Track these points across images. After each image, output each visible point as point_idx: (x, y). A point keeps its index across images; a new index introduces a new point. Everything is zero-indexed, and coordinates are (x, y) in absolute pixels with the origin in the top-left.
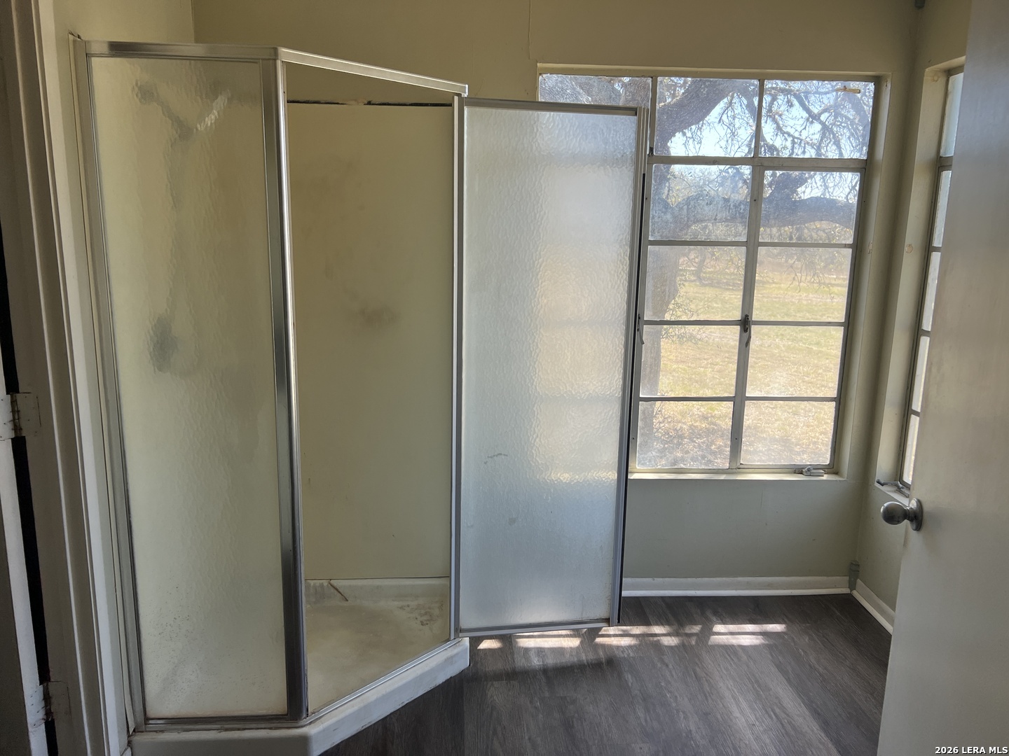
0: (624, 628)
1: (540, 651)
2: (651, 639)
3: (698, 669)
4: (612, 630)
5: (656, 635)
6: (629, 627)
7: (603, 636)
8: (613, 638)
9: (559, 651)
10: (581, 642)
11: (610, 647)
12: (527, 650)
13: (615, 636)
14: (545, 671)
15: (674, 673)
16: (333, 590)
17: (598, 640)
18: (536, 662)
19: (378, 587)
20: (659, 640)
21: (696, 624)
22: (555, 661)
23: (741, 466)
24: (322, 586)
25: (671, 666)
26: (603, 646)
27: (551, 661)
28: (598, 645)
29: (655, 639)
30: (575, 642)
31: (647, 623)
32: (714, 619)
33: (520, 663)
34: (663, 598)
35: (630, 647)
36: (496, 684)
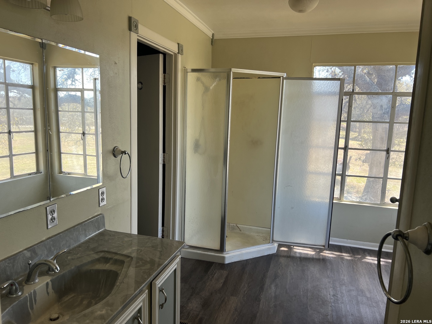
0: (332, 252)
1: (300, 253)
2: (341, 256)
3: (354, 266)
4: (327, 252)
5: (343, 256)
6: (334, 252)
7: (323, 253)
8: (327, 254)
9: (307, 254)
10: (315, 253)
11: (325, 256)
12: (296, 252)
13: (327, 253)
14: (300, 258)
15: (345, 266)
16: (237, 227)
17: (321, 254)
18: (298, 255)
19: (251, 228)
20: (343, 257)
21: (360, 255)
22: (304, 256)
23: (385, 203)
24: (234, 225)
25: (345, 264)
26: (322, 255)
27: (303, 256)
28: (321, 255)
29: (342, 256)
30: (313, 253)
31: (341, 252)
32: (368, 255)
33: (292, 254)
34: (350, 247)
35: (332, 257)
36: (283, 258)
